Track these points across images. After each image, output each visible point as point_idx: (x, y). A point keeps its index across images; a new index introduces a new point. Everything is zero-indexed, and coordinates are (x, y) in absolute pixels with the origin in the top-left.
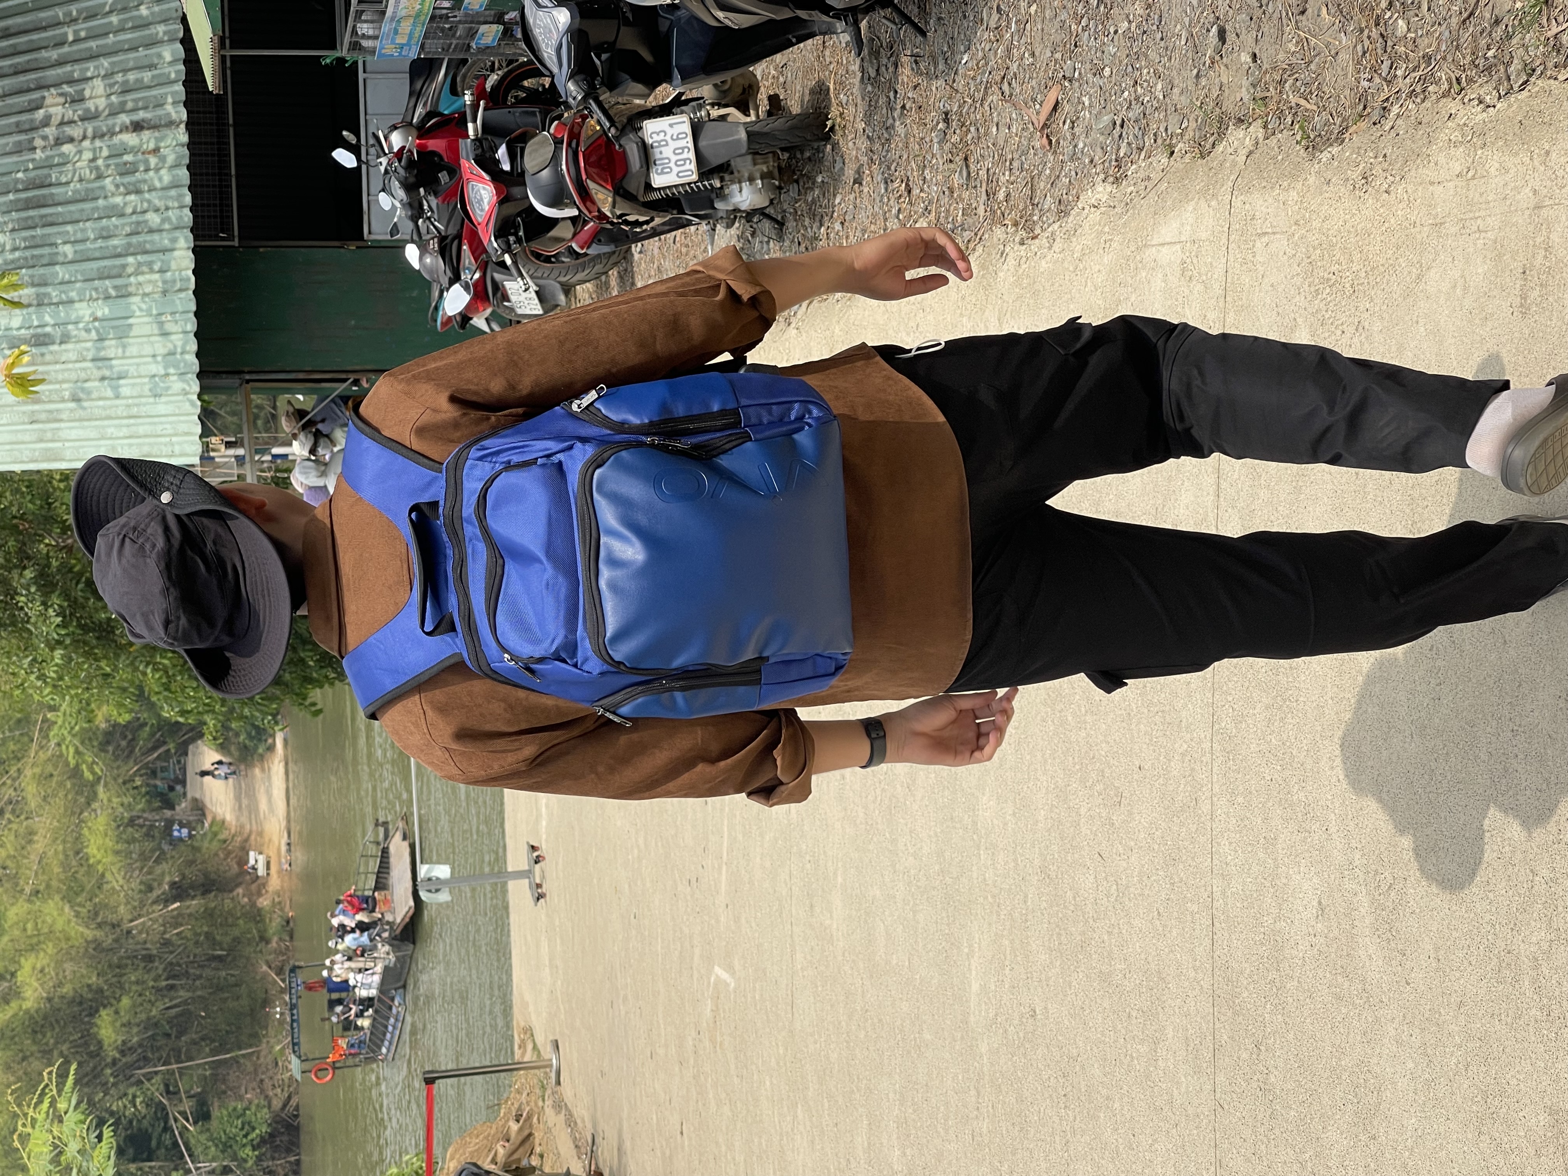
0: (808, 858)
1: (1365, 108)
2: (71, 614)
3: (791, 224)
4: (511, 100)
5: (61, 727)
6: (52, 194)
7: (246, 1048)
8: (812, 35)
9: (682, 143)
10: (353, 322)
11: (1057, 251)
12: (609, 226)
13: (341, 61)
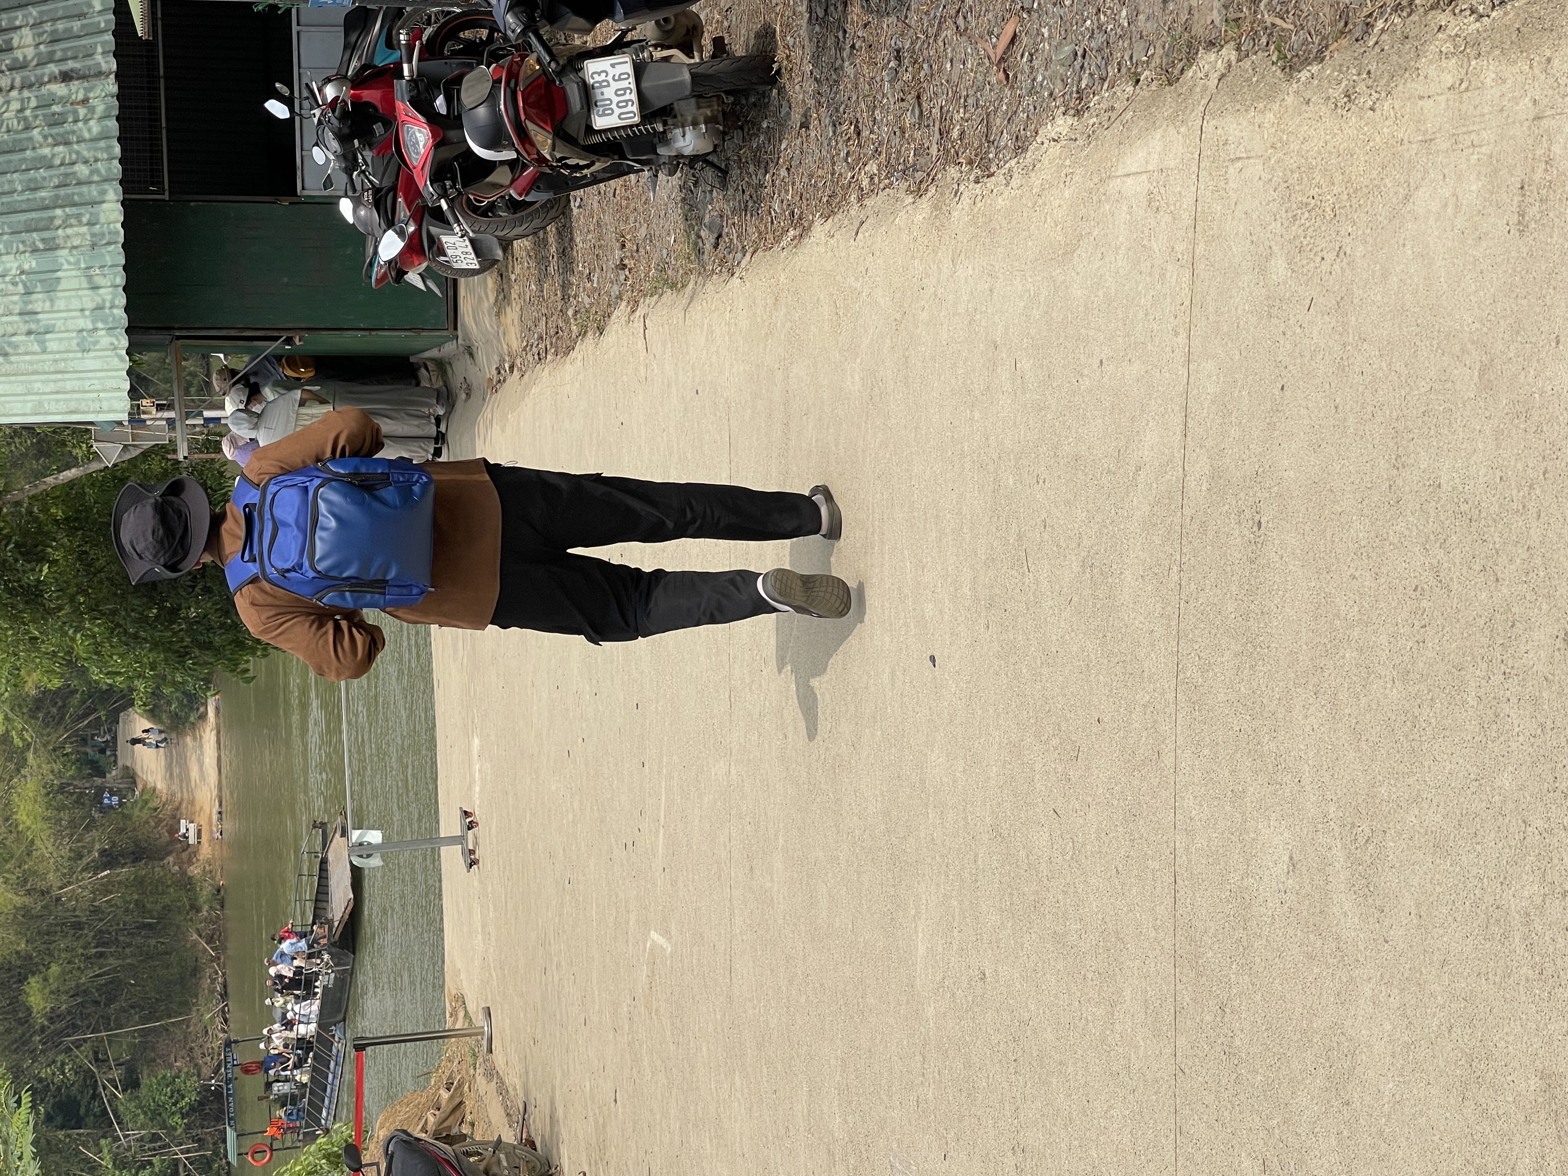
0: (748, 819)
1: (1346, 24)
3: (735, 172)
4: (447, 52)
7: (175, 1017)
9: (624, 84)
10: (286, 279)
11: (1015, 187)
12: (548, 171)
13: (274, 8)
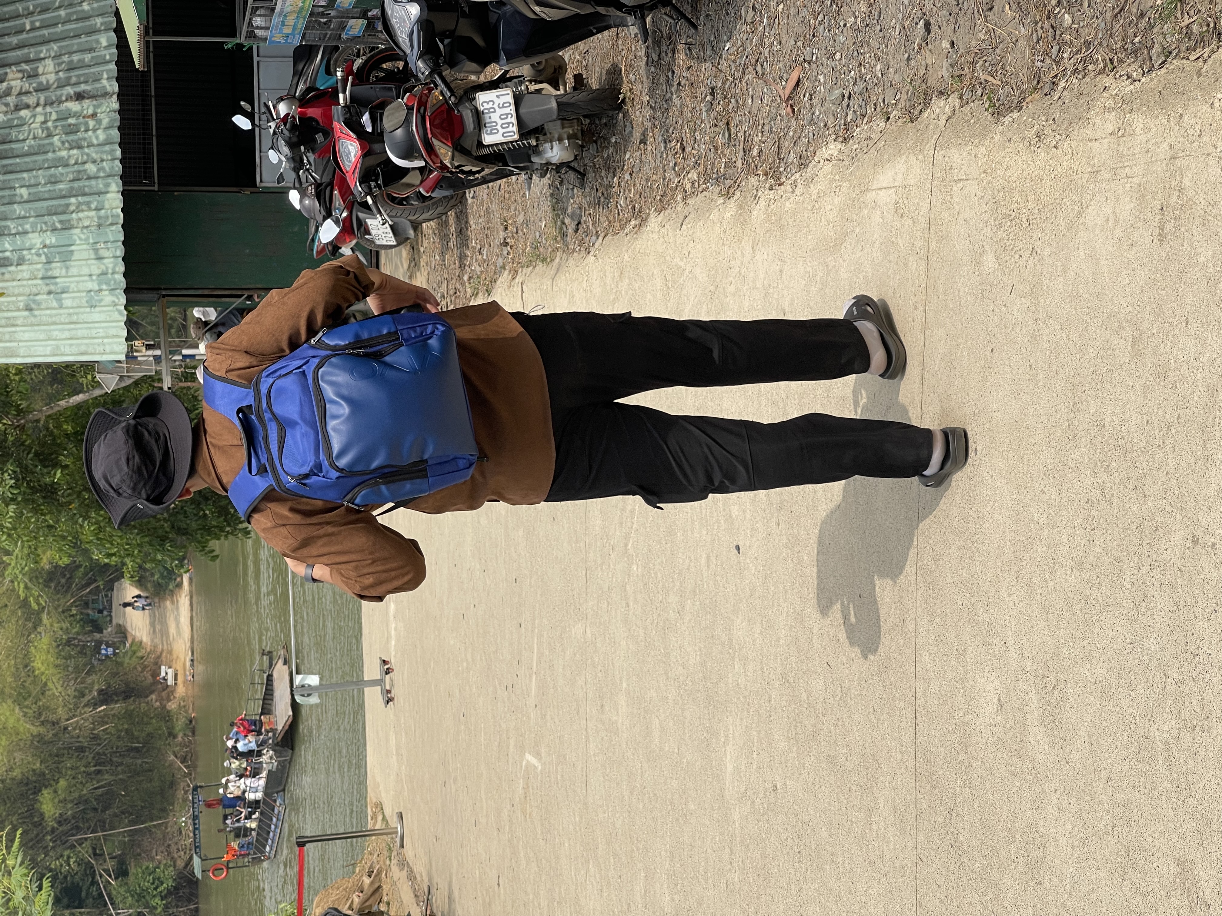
0: (600, 668)
1: (1038, 82)
2: (23, 478)
3: (590, 175)
4: (372, 79)
5: (14, 568)
6: (13, 149)
7: (156, 820)
8: (608, 27)
9: (507, 110)
10: (247, 251)
11: (798, 194)
12: (449, 175)
13: (240, 46)
